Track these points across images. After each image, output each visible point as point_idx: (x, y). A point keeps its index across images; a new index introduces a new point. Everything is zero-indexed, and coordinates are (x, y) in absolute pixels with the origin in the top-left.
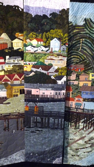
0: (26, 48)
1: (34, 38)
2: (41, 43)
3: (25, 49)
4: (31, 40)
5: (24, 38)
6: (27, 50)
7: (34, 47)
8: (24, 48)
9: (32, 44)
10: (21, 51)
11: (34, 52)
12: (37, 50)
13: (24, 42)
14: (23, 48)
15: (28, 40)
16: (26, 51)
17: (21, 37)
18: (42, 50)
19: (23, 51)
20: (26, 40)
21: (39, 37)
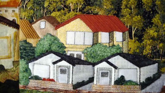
0: (30, 65)
1: (72, 14)
2: (111, 38)
3: (27, 70)
4: (57, 25)
5: (23, 14)
6: (37, 78)
7: (74, 61)
8: (22, 63)
9: (62, 46)
10: (8, 81)
11: (71, 88)
12: (91, 80)
13: (22, 36)
14: (16, 63)
15: (42, 26)
16: (32, 84)
17: (10, 10)
18: (121, 81)
19: (18, 82)
20: (32, 22)
21: (100, 6)
